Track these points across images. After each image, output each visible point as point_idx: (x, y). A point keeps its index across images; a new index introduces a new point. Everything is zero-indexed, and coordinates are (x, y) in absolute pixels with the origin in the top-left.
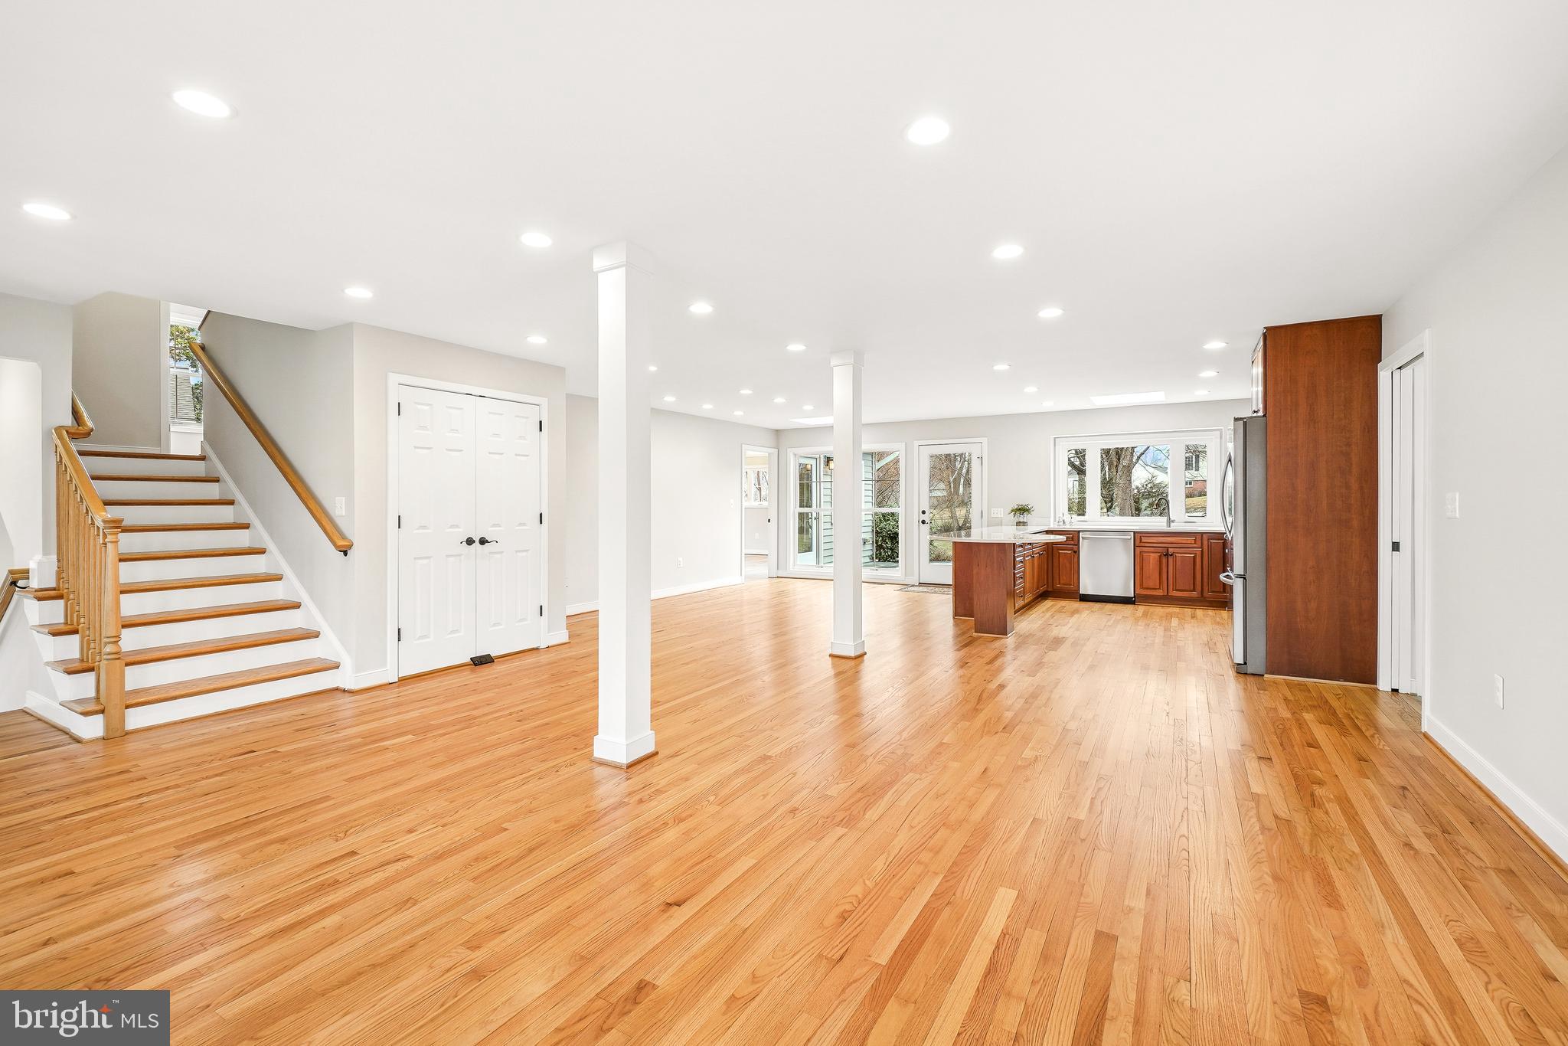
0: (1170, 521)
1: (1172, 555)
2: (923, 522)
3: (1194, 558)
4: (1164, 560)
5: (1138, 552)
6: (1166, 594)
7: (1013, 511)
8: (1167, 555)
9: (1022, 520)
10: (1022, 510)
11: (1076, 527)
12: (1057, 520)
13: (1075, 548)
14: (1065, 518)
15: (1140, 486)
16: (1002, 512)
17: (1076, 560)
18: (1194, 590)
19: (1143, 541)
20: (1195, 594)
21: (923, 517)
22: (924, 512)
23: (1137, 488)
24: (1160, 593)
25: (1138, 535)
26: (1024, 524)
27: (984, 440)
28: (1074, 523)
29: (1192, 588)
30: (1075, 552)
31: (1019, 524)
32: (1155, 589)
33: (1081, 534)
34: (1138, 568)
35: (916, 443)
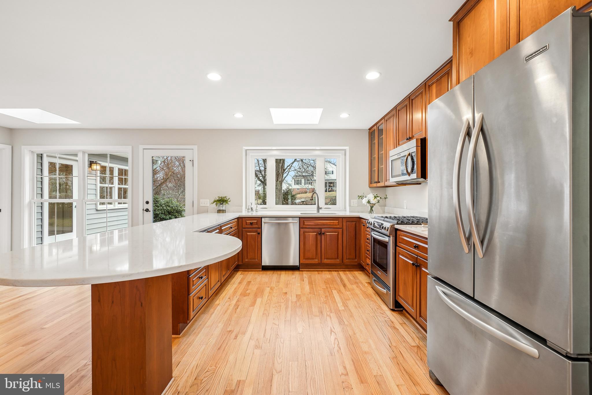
0: (319, 208)
1: (324, 233)
2: (147, 210)
3: (338, 235)
4: (319, 237)
5: (302, 232)
6: (320, 262)
7: (215, 201)
8: (321, 234)
9: (222, 209)
10: (222, 201)
11: (259, 214)
12: (248, 208)
13: (259, 230)
14: (252, 206)
15: (285, 190)
16: (207, 202)
17: (259, 239)
18: (338, 258)
19: (306, 224)
20: (338, 261)
21: (146, 206)
22: (147, 203)
23: (284, 190)
24: (316, 261)
25: (302, 220)
26: (223, 211)
27: (195, 147)
28: (259, 211)
29: (336, 257)
30: (259, 234)
31: (219, 211)
32: (313, 259)
33: (263, 219)
34: (302, 243)
35: (141, 147)
